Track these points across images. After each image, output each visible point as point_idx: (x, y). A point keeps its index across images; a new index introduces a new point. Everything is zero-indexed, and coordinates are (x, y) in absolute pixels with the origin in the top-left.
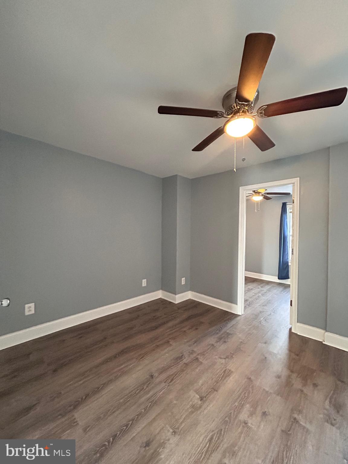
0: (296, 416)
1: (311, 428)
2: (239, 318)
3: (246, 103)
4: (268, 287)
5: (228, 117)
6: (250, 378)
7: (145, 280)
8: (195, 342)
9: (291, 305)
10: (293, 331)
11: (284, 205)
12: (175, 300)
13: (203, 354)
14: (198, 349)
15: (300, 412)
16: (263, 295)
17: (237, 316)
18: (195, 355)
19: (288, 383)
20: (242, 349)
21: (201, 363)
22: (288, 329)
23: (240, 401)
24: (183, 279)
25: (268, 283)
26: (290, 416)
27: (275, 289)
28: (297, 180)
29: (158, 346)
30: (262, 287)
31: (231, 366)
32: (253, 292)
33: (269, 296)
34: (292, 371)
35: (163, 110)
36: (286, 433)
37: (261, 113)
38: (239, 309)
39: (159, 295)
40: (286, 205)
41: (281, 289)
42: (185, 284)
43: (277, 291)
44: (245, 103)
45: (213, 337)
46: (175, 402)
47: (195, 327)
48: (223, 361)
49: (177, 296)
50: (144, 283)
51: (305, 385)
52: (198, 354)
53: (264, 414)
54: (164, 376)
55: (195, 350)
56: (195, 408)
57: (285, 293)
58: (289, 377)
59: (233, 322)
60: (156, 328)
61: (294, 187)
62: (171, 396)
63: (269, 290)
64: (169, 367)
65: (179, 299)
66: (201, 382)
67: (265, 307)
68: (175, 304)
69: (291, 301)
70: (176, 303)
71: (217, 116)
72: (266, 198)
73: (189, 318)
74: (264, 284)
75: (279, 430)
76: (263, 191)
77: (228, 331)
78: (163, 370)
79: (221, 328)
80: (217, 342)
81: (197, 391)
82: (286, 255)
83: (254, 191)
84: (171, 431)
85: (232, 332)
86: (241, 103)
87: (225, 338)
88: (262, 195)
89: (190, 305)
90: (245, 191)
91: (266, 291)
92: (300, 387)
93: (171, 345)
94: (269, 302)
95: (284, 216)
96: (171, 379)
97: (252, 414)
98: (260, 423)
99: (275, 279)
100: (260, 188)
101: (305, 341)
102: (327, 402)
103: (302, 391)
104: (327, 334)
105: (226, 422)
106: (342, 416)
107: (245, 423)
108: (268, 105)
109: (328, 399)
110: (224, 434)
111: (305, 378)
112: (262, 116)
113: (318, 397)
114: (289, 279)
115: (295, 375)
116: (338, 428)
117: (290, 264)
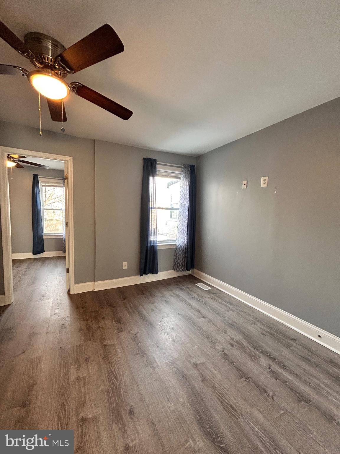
0: (104, 343)
1: (114, 342)
4: (25, 266)
9: (68, 272)
10: (72, 293)
11: (36, 177)
15: (105, 339)
19: (89, 329)
23: (63, 370)
26: (102, 346)
28: (70, 159)
30: (17, 268)
34: (87, 320)
36: (105, 357)
37: (74, 88)
40: (38, 178)
48: (23, 356)
51: (98, 323)
53: (87, 360)
58: (87, 325)
61: (68, 165)
63: (28, 268)
69: (68, 269)
75: (101, 359)
76: (17, 157)
81: (11, 406)
82: (40, 229)
86: (62, 64)
88: (15, 161)
91: (25, 270)
92: (96, 326)
94: (35, 280)
95: (36, 189)
97: (78, 369)
98: (87, 367)
101: (82, 295)
102: (114, 322)
103: (99, 327)
104: (96, 283)
105: (63, 395)
106: (123, 324)
107: (78, 378)
108: (83, 86)
109: (113, 320)
110: (67, 403)
111: (96, 319)
112: (74, 91)
113: (108, 323)
114: (45, 252)
115: (89, 321)
116: (125, 331)
117: (44, 238)
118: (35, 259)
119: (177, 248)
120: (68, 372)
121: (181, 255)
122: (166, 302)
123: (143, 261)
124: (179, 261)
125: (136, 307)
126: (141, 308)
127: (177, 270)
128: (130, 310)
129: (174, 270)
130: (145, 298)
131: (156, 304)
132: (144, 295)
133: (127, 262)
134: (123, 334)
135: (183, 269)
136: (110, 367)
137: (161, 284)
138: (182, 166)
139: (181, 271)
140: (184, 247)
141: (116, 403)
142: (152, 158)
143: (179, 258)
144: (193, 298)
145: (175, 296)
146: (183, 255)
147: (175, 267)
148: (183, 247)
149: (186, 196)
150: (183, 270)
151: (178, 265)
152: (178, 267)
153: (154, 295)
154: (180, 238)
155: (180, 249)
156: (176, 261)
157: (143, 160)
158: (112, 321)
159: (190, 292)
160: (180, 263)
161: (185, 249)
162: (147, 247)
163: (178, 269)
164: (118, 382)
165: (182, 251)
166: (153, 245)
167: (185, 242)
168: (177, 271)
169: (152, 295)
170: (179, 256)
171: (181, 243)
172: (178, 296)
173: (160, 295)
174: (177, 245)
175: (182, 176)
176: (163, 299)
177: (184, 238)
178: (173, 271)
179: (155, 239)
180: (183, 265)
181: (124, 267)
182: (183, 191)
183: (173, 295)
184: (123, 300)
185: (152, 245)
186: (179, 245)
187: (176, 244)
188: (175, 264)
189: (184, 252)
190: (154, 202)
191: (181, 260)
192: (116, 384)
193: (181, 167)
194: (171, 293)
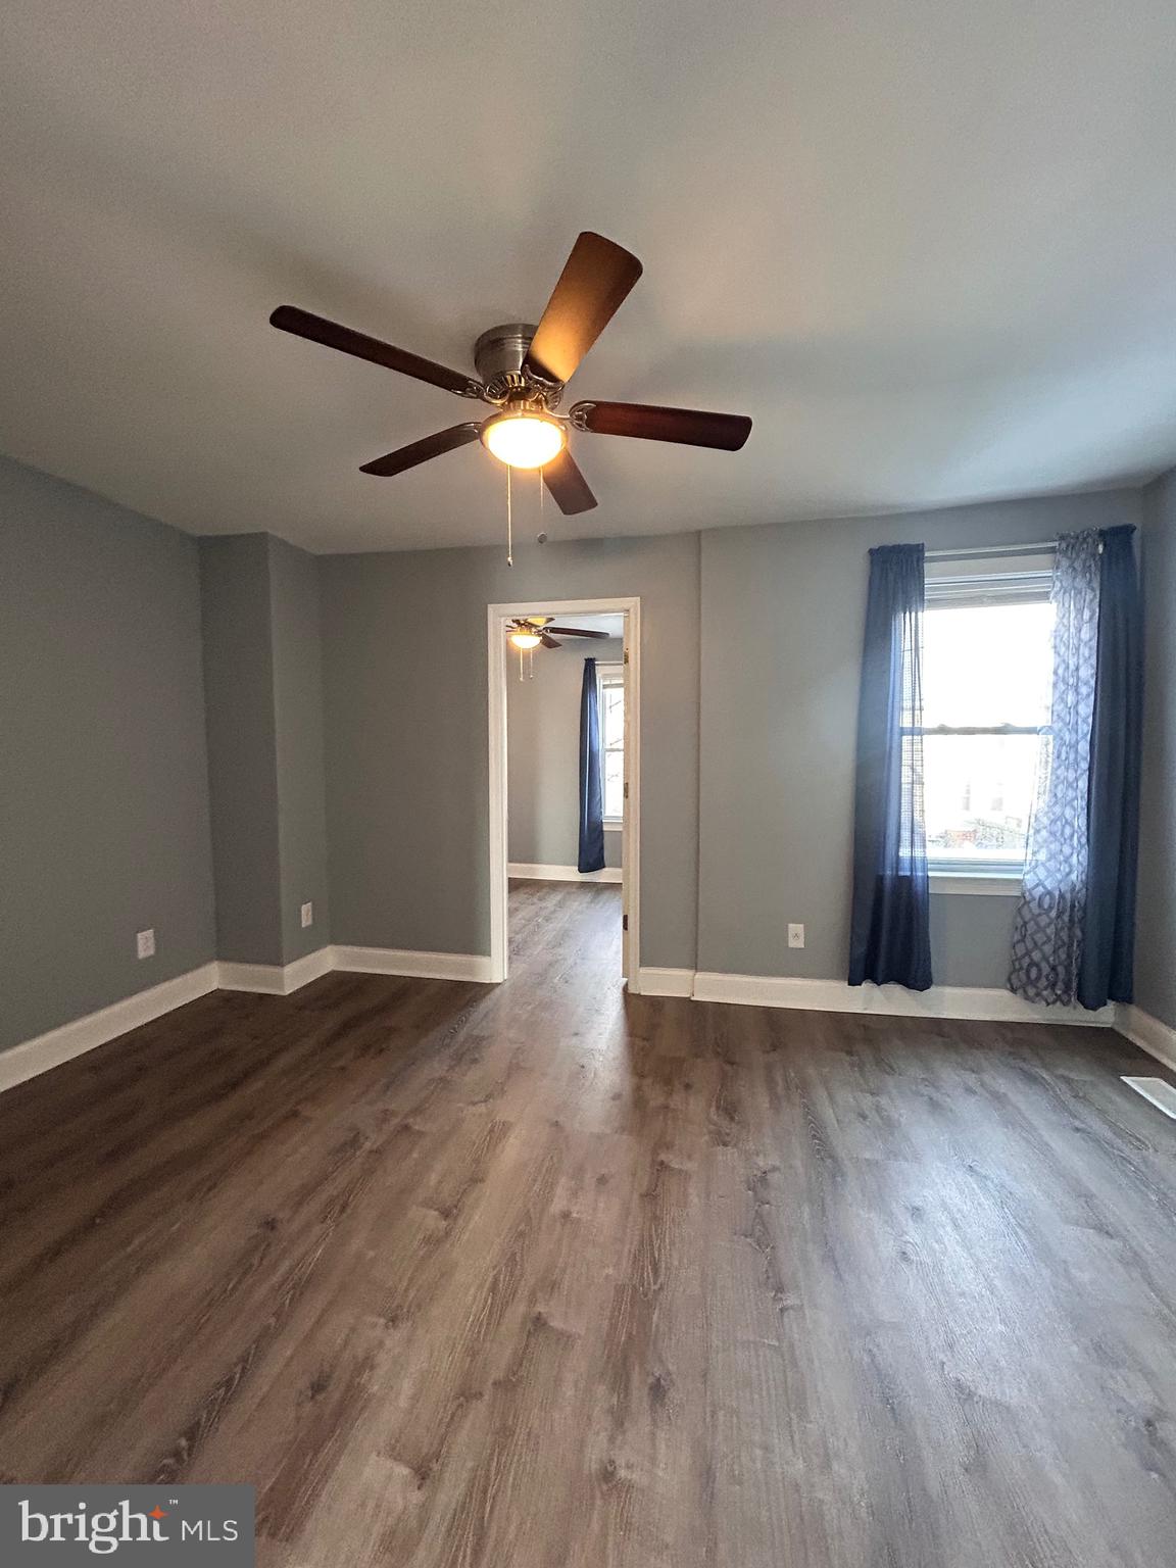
0: (662, 1157)
1: (690, 1166)
2: (497, 991)
3: (550, 384)
4: (556, 898)
5: (494, 401)
6: (557, 1122)
7: (150, 933)
8: (387, 1087)
9: (625, 927)
10: (632, 990)
11: (590, 665)
12: (280, 984)
13: (417, 1111)
14: (401, 1102)
15: (669, 1146)
16: (547, 919)
17: (491, 987)
18: (395, 1121)
19: (638, 1101)
20: (522, 1064)
21: (421, 1134)
22: (621, 990)
23: (544, 1178)
24: (306, 909)
25: (555, 885)
26: (653, 1161)
27: (575, 901)
28: (633, 602)
29: (263, 1137)
30: (540, 900)
31: (505, 1110)
32: (520, 916)
33: (561, 921)
34: (642, 1076)
35: (287, 319)
36: (650, 1196)
37: (580, 418)
38: (495, 968)
39: (212, 978)
40: (595, 665)
41: (588, 897)
42: (312, 925)
43: (579, 903)
44: (547, 382)
45: (437, 1058)
46: (371, 1254)
47: (374, 1048)
48: (482, 1108)
49: (288, 969)
50: (146, 944)
51: (670, 1094)
52: (406, 1116)
53: (601, 1180)
54: (313, 1207)
55: (392, 1107)
56: (434, 1241)
57: (601, 904)
58: (638, 1089)
59: (485, 1005)
60: (234, 1085)
61: (629, 622)
62: (356, 1244)
63: (560, 905)
64: (324, 1178)
65: (293, 977)
66: (433, 1178)
67: (561, 950)
68: (284, 997)
69: (625, 918)
70: (288, 992)
71: (463, 390)
72: (548, 643)
73: (346, 1028)
74: (544, 890)
75: (636, 1196)
76: (540, 622)
77: (475, 1032)
78: (307, 1192)
79: (454, 1029)
80: (451, 1068)
81: (428, 1204)
83: (517, 622)
84: (382, 1321)
85: (485, 1033)
86: (537, 378)
87: (470, 1053)
88: (539, 633)
89: (338, 989)
90: (503, 619)
91: (553, 909)
92: (661, 1100)
93: (309, 1119)
94: (564, 936)
95: (590, 697)
96: (342, 1205)
97: (574, 1194)
98: (596, 1201)
99: (571, 873)
100: (535, 615)
101: (656, 1003)
102: (713, 1109)
103: (666, 1107)
104: (699, 976)
105: (522, 1234)
106: (739, 1123)
107: (566, 1215)
108: (598, 404)
109: (714, 1103)
110: (522, 1260)
111: (668, 1081)
112: (580, 425)
113: (696, 1107)
114: (606, 869)
115: (648, 1081)
116: (735, 1145)
117: (605, 828)
118: (583, 885)
119: (1028, 898)
120: (550, 1186)
121: (1050, 931)
122: (934, 1106)
123: (864, 931)
124: (1036, 956)
125: (804, 1087)
126: (820, 1094)
127: (1025, 992)
128: (780, 1089)
129: (1013, 990)
130: (852, 1065)
131: (884, 1101)
132: (850, 1053)
133: (802, 926)
134: (727, 1156)
135: (1059, 992)
136: (650, 1229)
137: (941, 1035)
138: (1056, 544)
139: (1048, 1004)
140: (1068, 896)
141: (630, 1336)
142: (902, 543)
143: (1035, 943)
144: (1077, 1130)
145: (981, 1095)
146: (1057, 933)
147: (1020, 980)
148: (1062, 896)
149: (1077, 669)
150: (1058, 998)
151: (1034, 973)
152: (1033, 983)
153: (891, 1067)
154: (1042, 856)
155: (1040, 905)
156: (1020, 950)
157: (869, 557)
158: (710, 1106)
159: (1072, 1103)
160: (1046, 969)
161: (1073, 906)
162: (881, 879)
163: (1031, 992)
164: (655, 1283)
165: (1053, 914)
166: (908, 874)
167: (1073, 877)
168: (1027, 998)
169: (885, 1067)
170: (1036, 932)
171: (1047, 877)
172: (998, 1099)
173: (915, 1071)
174: (1029, 885)
175: (1058, 584)
176: (926, 1091)
177: (1067, 860)
178: (1006, 993)
179: (918, 853)
180: (1061, 977)
181: (791, 939)
182: (1063, 650)
183: (979, 1090)
184: (768, 1052)
185: (901, 873)
186: (1037, 885)
187: (1019, 882)
188: (1017, 967)
189: (1066, 918)
190: (913, 709)
191: (1045, 952)
192: (649, 1284)
193: (1053, 550)
194: (971, 1079)
